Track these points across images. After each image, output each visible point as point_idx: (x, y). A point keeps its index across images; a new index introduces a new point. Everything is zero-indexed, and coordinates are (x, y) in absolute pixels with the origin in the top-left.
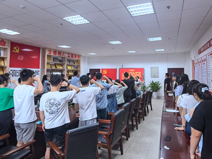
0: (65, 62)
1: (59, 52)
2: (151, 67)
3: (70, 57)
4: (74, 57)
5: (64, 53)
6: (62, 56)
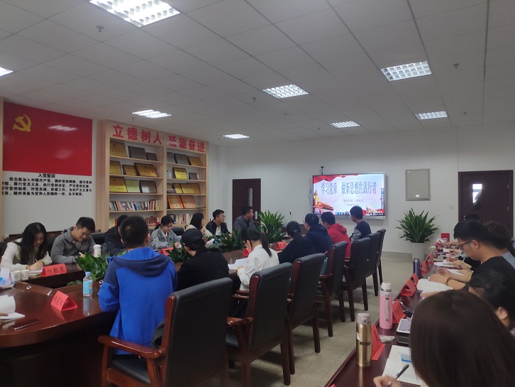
0: (163, 161)
2: (408, 172)
3: (175, 146)
4: (188, 147)
5: (158, 134)
6: (154, 142)
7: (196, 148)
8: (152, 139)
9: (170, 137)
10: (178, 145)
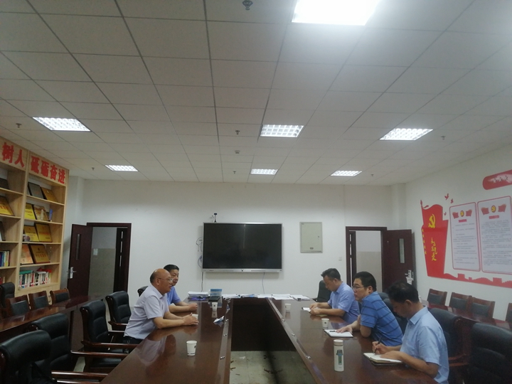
0: (22, 192)
1: (5, 146)
2: (302, 224)
3: (37, 171)
4: (49, 174)
5: (21, 151)
6: (16, 163)
7: (57, 177)
8: (15, 158)
9: (33, 158)
10: (40, 171)
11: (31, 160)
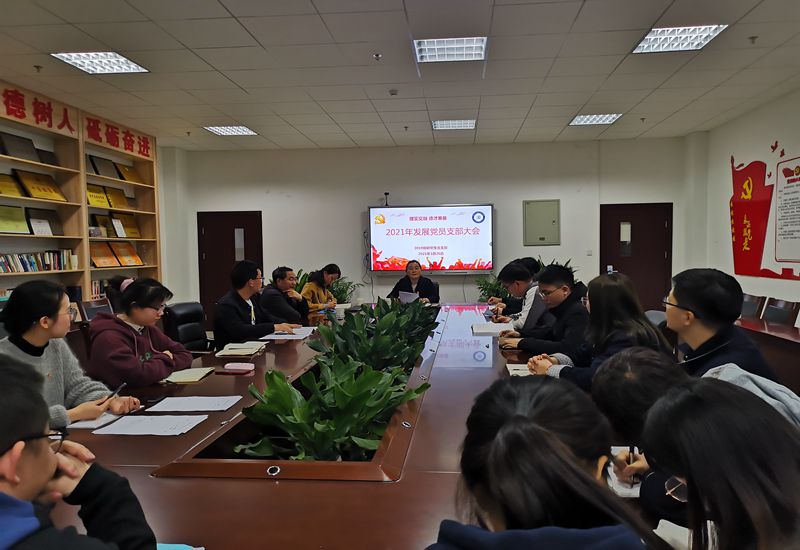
0: (78, 169)
1: (36, 103)
2: (525, 203)
3: (100, 140)
4: (122, 144)
5: (65, 111)
6: (60, 127)
7: (136, 147)
8: (57, 120)
9: (89, 120)
10: (104, 139)
11: (86, 123)
